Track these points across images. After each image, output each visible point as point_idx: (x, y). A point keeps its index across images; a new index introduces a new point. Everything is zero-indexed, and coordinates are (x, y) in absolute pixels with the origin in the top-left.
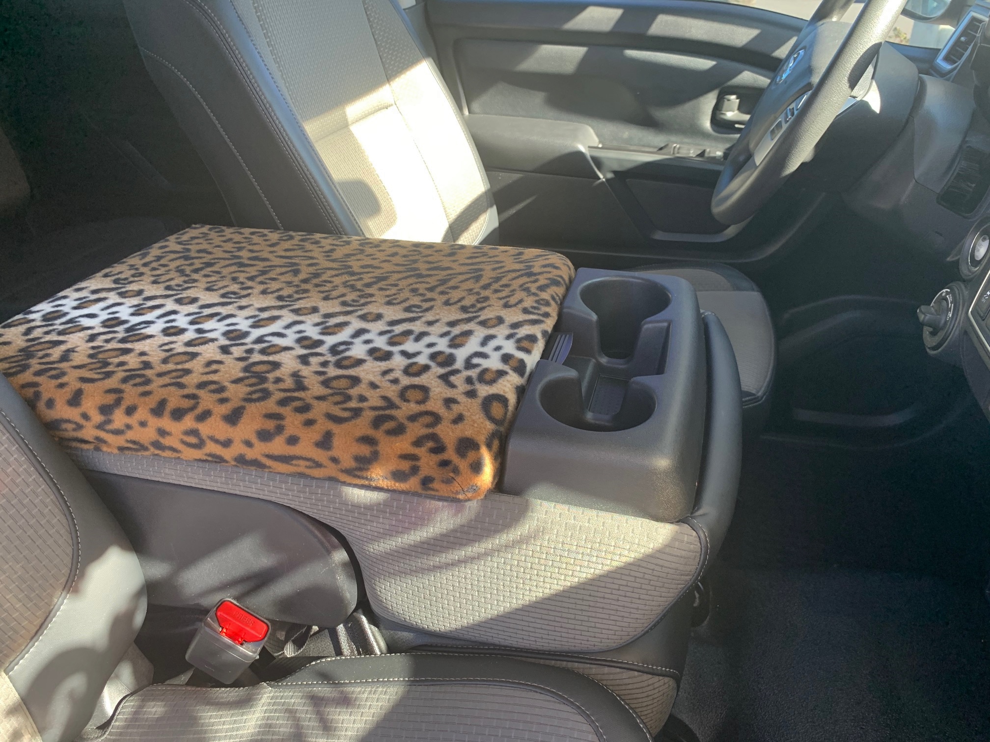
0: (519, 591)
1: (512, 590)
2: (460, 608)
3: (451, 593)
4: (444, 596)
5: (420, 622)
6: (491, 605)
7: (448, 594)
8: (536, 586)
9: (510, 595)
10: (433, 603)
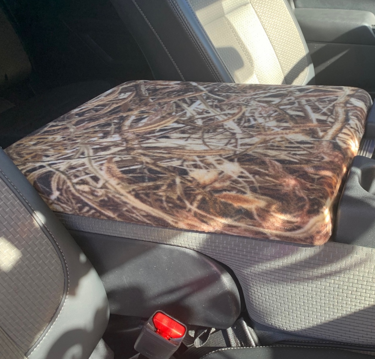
0: (347, 306)
1: (343, 305)
2: (308, 317)
3: (302, 307)
4: (298, 309)
5: (281, 326)
6: (329, 315)
7: (300, 308)
8: (360, 303)
9: (342, 308)
10: (291, 313)
